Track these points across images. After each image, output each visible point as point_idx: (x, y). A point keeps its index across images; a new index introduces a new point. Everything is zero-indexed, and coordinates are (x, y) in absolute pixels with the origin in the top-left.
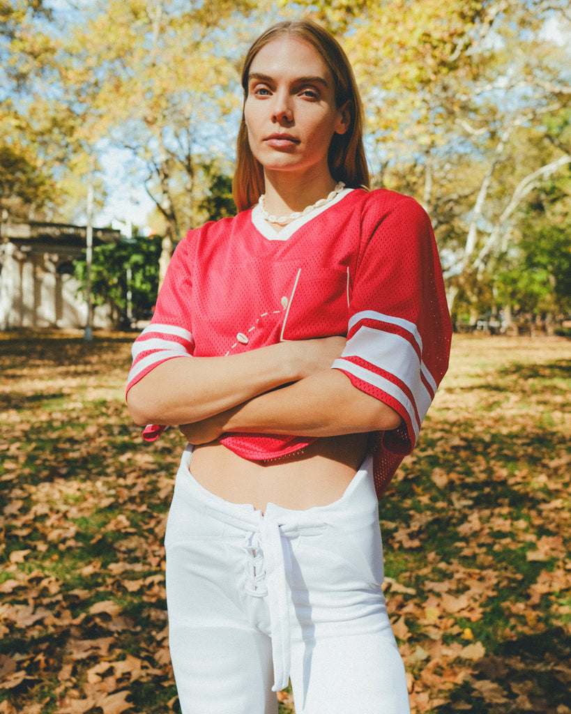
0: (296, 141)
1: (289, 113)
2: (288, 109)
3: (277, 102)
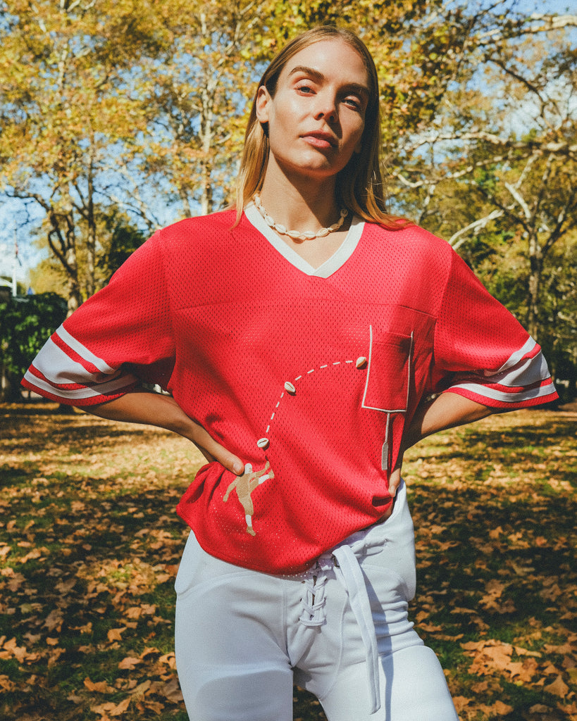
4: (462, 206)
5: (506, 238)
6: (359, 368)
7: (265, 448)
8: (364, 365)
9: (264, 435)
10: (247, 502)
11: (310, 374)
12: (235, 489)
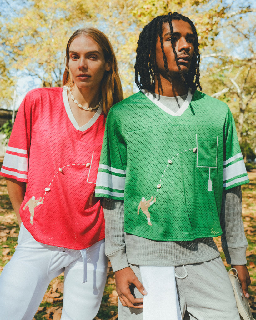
0: (89, 76)
1: (85, 66)
2: (85, 64)
3: (80, 62)
4: (211, 87)
5: (228, 101)
6: (87, 167)
7: (47, 192)
8: (89, 166)
9: (48, 187)
10: (32, 211)
11: (68, 167)
12: (28, 206)
